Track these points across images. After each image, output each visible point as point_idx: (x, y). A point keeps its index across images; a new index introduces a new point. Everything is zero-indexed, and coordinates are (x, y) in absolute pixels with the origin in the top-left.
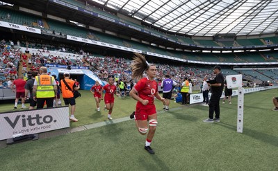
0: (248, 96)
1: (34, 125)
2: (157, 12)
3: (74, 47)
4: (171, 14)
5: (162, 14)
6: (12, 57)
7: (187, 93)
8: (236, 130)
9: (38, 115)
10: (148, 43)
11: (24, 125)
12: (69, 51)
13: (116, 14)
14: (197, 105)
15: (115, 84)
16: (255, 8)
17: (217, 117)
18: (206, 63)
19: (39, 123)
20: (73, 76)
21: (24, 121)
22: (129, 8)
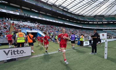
0: (109, 42)
1: (16, 54)
2: (69, 5)
3: (33, 21)
4: (75, 6)
6: (7, 25)
7: (82, 41)
8: (104, 58)
9: (17, 50)
10: (65, 19)
11: (12, 54)
12: (31, 22)
13: (51, 6)
14: (87, 46)
15: (51, 37)
16: (113, 4)
17: (96, 52)
18: (91, 28)
19: (18, 53)
20: (32, 33)
22: (57, 4)
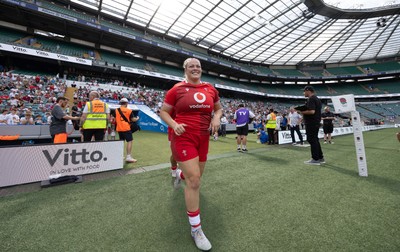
1: (78, 162)
2: (231, 36)
5: (233, 42)
7: (274, 129)
9: (84, 150)
10: (216, 74)
11: (66, 163)
13: (178, 43)
19: (85, 161)
21: (66, 156)
22: (193, 36)
